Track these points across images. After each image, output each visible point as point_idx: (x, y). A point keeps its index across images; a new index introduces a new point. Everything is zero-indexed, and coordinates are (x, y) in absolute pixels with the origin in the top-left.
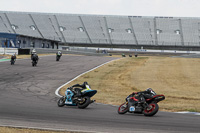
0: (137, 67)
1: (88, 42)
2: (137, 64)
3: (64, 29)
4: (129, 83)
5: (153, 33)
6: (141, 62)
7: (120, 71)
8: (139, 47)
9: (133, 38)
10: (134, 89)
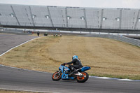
0: (54, 43)
1: (18, 25)
2: (53, 41)
4: (47, 54)
5: (65, 19)
6: (56, 39)
7: (41, 46)
8: (54, 28)
9: (50, 22)
10: (50, 59)
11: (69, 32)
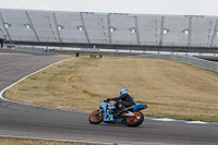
0: (89, 68)
1: (36, 40)
2: (90, 65)
3: (10, 25)
4: (79, 85)
5: (106, 31)
6: (93, 62)
7: (70, 73)
8: (91, 46)
9: (84, 37)
10: (85, 92)
11: (113, 51)
